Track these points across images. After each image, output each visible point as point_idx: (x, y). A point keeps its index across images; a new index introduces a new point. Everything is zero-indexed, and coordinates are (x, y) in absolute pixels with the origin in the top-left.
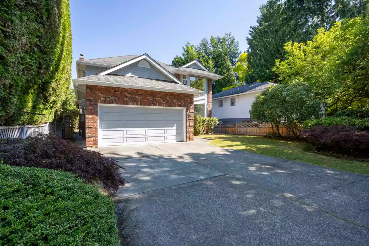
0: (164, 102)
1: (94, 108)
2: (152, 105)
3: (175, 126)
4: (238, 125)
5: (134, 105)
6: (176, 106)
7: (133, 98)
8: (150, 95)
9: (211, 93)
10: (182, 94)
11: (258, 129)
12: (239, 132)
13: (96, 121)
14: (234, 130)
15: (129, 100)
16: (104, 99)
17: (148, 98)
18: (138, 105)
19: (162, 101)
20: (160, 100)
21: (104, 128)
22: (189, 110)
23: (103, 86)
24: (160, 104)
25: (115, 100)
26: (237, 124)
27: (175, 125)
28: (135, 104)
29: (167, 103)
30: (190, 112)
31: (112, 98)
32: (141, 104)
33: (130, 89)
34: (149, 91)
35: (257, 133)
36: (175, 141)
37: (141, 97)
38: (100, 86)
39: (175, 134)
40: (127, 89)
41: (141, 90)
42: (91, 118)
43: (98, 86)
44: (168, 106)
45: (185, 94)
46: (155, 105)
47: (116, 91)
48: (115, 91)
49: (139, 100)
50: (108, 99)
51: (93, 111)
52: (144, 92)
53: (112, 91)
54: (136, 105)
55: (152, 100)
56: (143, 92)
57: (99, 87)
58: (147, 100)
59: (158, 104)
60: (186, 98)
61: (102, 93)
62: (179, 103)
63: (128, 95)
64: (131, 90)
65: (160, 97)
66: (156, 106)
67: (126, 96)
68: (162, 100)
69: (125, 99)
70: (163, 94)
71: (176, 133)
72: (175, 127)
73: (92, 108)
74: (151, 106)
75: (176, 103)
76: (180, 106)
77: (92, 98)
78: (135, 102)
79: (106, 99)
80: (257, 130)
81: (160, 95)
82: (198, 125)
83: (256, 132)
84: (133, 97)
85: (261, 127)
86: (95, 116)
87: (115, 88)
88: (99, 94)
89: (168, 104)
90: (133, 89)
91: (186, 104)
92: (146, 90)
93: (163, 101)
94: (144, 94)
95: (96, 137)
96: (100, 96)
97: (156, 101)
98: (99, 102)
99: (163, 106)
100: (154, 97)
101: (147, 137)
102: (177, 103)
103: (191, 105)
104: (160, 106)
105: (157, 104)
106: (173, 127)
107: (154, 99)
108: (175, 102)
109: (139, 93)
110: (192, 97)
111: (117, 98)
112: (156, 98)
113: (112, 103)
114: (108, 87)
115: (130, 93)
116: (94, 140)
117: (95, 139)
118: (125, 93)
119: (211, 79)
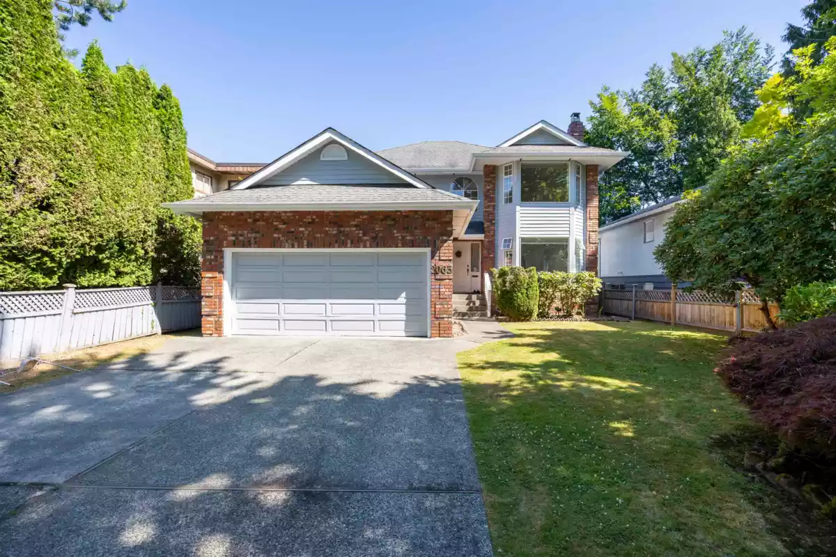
0: (366, 238)
1: (216, 257)
2: (336, 245)
3: (404, 295)
4: (676, 294)
5: (293, 247)
6: (400, 245)
7: (292, 232)
8: (330, 223)
9: (595, 203)
10: (416, 212)
11: (735, 311)
12: (679, 318)
13: (220, 284)
14: (666, 311)
15: (283, 236)
16: (233, 238)
17: (327, 229)
18: (303, 247)
19: (361, 235)
20: (356, 232)
21: (241, 299)
22: (437, 254)
23: (232, 212)
24: (356, 243)
25: (255, 238)
26: (672, 292)
27: (404, 293)
28: (296, 246)
29: (374, 239)
30: (440, 260)
31: (249, 235)
32: (309, 246)
33: (285, 212)
34: (328, 214)
35: (731, 324)
36: (404, 334)
37: (310, 229)
38: (227, 213)
39: (404, 317)
40: (280, 213)
41: (309, 213)
42: (210, 278)
43: (223, 212)
44: (377, 247)
45: (425, 212)
46: (344, 245)
47: (258, 220)
48: (256, 221)
49: (306, 236)
50: (240, 238)
51: (213, 263)
52: (317, 217)
53: (249, 220)
54: (299, 247)
55: (335, 235)
56: (314, 217)
57: (225, 214)
58: (323, 235)
59: (352, 243)
60: (428, 224)
61: (231, 227)
62: (408, 238)
63: (281, 226)
64: (288, 214)
65: (356, 226)
66: (346, 247)
67: (277, 229)
68: (361, 232)
69: (276, 235)
70: (365, 217)
71: (406, 315)
72: (402, 299)
73: (212, 257)
74: (334, 247)
75: (400, 238)
76: (413, 244)
77: (212, 238)
78: (297, 241)
79: (237, 239)
80: (732, 314)
81: (356, 220)
82: (522, 294)
83: (727, 319)
84: (293, 230)
85: (745, 304)
86: (217, 274)
87: (255, 213)
88: (225, 229)
89: (376, 242)
90: (291, 212)
91: (429, 238)
92: (323, 212)
93: (364, 235)
94: (317, 220)
95: (220, 316)
96: (226, 232)
97: (347, 235)
98: (225, 245)
99: (365, 247)
100: (342, 226)
101: (331, 321)
102: (403, 237)
103: (446, 241)
104: (355, 247)
105: (349, 241)
106: (396, 299)
107: (341, 232)
108: (396, 235)
109: (305, 220)
110: (447, 220)
111: (258, 235)
112: (347, 229)
113: (249, 245)
114: (241, 214)
115: (286, 221)
116: (216, 322)
117: (216, 319)
118: (275, 223)
119: (597, 165)
